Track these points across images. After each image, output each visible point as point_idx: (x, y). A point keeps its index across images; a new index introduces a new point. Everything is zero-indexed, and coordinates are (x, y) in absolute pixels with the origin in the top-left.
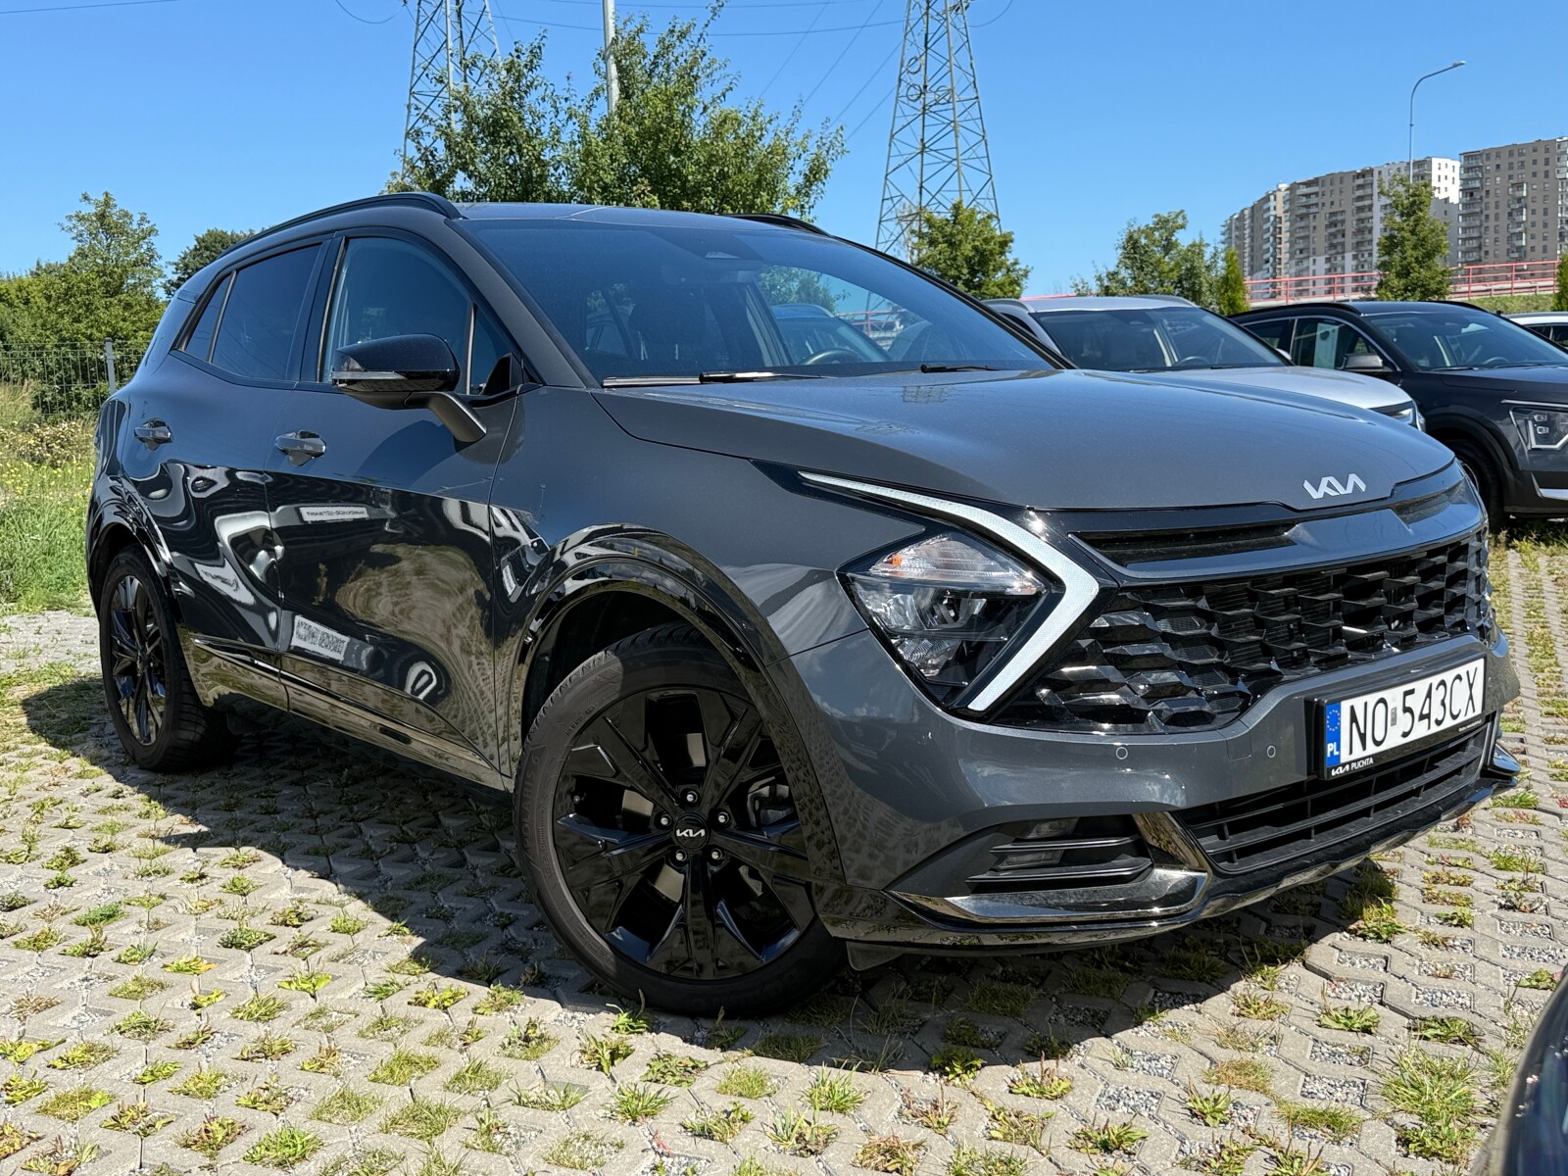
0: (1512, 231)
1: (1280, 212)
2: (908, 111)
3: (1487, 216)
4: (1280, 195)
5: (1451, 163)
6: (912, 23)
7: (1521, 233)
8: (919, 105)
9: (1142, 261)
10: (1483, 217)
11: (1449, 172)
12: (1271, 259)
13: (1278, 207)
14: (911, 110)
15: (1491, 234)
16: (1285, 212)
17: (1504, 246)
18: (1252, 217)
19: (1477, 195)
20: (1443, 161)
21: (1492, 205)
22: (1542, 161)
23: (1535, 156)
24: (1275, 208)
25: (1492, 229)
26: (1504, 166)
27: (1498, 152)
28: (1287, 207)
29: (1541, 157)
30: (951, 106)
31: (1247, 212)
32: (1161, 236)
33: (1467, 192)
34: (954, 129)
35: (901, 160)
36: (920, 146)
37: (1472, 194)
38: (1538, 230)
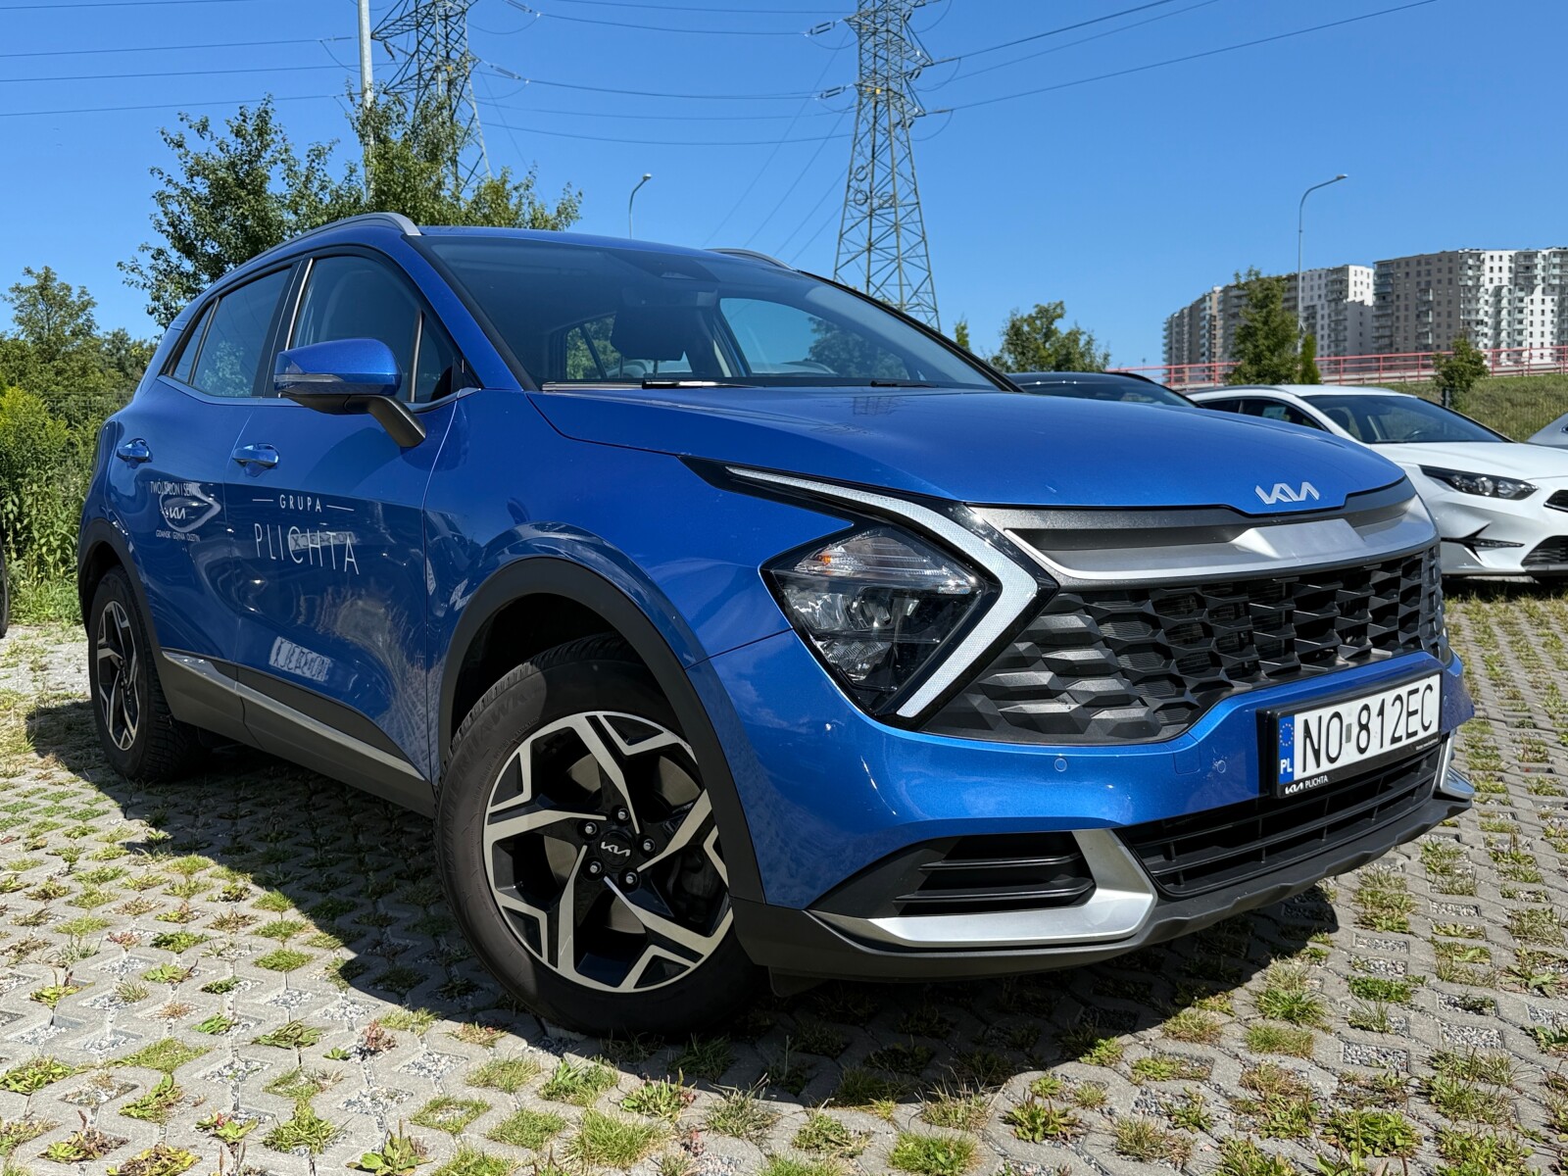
0: (1420, 331)
1: (1214, 312)
2: (856, 214)
3: (1398, 318)
4: (1215, 297)
5: (1366, 270)
6: (860, 136)
7: (1427, 333)
8: (866, 208)
9: (1023, 347)
10: (1394, 318)
11: (1364, 278)
12: (1207, 353)
13: (1213, 307)
14: (856, 213)
15: (1402, 333)
16: (1220, 311)
17: (1412, 343)
18: (1191, 315)
19: (1389, 299)
20: (1359, 269)
21: (1402, 308)
22: (1445, 270)
23: (1439, 265)
24: (1210, 308)
25: (1402, 329)
26: (1413, 274)
27: (1407, 261)
28: (1221, 307)
29: (1445, 266)
30: (893, 210)
31: (1186, 311)
32: (1042, 325)
33: (1380, 295)
34: (896, 230)
35: (849, 257)
36: (866, 245)
37: (1384, 298)
38: (1443, 330)
